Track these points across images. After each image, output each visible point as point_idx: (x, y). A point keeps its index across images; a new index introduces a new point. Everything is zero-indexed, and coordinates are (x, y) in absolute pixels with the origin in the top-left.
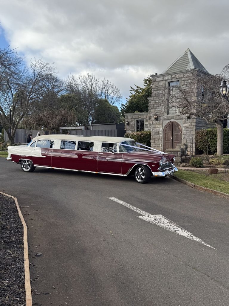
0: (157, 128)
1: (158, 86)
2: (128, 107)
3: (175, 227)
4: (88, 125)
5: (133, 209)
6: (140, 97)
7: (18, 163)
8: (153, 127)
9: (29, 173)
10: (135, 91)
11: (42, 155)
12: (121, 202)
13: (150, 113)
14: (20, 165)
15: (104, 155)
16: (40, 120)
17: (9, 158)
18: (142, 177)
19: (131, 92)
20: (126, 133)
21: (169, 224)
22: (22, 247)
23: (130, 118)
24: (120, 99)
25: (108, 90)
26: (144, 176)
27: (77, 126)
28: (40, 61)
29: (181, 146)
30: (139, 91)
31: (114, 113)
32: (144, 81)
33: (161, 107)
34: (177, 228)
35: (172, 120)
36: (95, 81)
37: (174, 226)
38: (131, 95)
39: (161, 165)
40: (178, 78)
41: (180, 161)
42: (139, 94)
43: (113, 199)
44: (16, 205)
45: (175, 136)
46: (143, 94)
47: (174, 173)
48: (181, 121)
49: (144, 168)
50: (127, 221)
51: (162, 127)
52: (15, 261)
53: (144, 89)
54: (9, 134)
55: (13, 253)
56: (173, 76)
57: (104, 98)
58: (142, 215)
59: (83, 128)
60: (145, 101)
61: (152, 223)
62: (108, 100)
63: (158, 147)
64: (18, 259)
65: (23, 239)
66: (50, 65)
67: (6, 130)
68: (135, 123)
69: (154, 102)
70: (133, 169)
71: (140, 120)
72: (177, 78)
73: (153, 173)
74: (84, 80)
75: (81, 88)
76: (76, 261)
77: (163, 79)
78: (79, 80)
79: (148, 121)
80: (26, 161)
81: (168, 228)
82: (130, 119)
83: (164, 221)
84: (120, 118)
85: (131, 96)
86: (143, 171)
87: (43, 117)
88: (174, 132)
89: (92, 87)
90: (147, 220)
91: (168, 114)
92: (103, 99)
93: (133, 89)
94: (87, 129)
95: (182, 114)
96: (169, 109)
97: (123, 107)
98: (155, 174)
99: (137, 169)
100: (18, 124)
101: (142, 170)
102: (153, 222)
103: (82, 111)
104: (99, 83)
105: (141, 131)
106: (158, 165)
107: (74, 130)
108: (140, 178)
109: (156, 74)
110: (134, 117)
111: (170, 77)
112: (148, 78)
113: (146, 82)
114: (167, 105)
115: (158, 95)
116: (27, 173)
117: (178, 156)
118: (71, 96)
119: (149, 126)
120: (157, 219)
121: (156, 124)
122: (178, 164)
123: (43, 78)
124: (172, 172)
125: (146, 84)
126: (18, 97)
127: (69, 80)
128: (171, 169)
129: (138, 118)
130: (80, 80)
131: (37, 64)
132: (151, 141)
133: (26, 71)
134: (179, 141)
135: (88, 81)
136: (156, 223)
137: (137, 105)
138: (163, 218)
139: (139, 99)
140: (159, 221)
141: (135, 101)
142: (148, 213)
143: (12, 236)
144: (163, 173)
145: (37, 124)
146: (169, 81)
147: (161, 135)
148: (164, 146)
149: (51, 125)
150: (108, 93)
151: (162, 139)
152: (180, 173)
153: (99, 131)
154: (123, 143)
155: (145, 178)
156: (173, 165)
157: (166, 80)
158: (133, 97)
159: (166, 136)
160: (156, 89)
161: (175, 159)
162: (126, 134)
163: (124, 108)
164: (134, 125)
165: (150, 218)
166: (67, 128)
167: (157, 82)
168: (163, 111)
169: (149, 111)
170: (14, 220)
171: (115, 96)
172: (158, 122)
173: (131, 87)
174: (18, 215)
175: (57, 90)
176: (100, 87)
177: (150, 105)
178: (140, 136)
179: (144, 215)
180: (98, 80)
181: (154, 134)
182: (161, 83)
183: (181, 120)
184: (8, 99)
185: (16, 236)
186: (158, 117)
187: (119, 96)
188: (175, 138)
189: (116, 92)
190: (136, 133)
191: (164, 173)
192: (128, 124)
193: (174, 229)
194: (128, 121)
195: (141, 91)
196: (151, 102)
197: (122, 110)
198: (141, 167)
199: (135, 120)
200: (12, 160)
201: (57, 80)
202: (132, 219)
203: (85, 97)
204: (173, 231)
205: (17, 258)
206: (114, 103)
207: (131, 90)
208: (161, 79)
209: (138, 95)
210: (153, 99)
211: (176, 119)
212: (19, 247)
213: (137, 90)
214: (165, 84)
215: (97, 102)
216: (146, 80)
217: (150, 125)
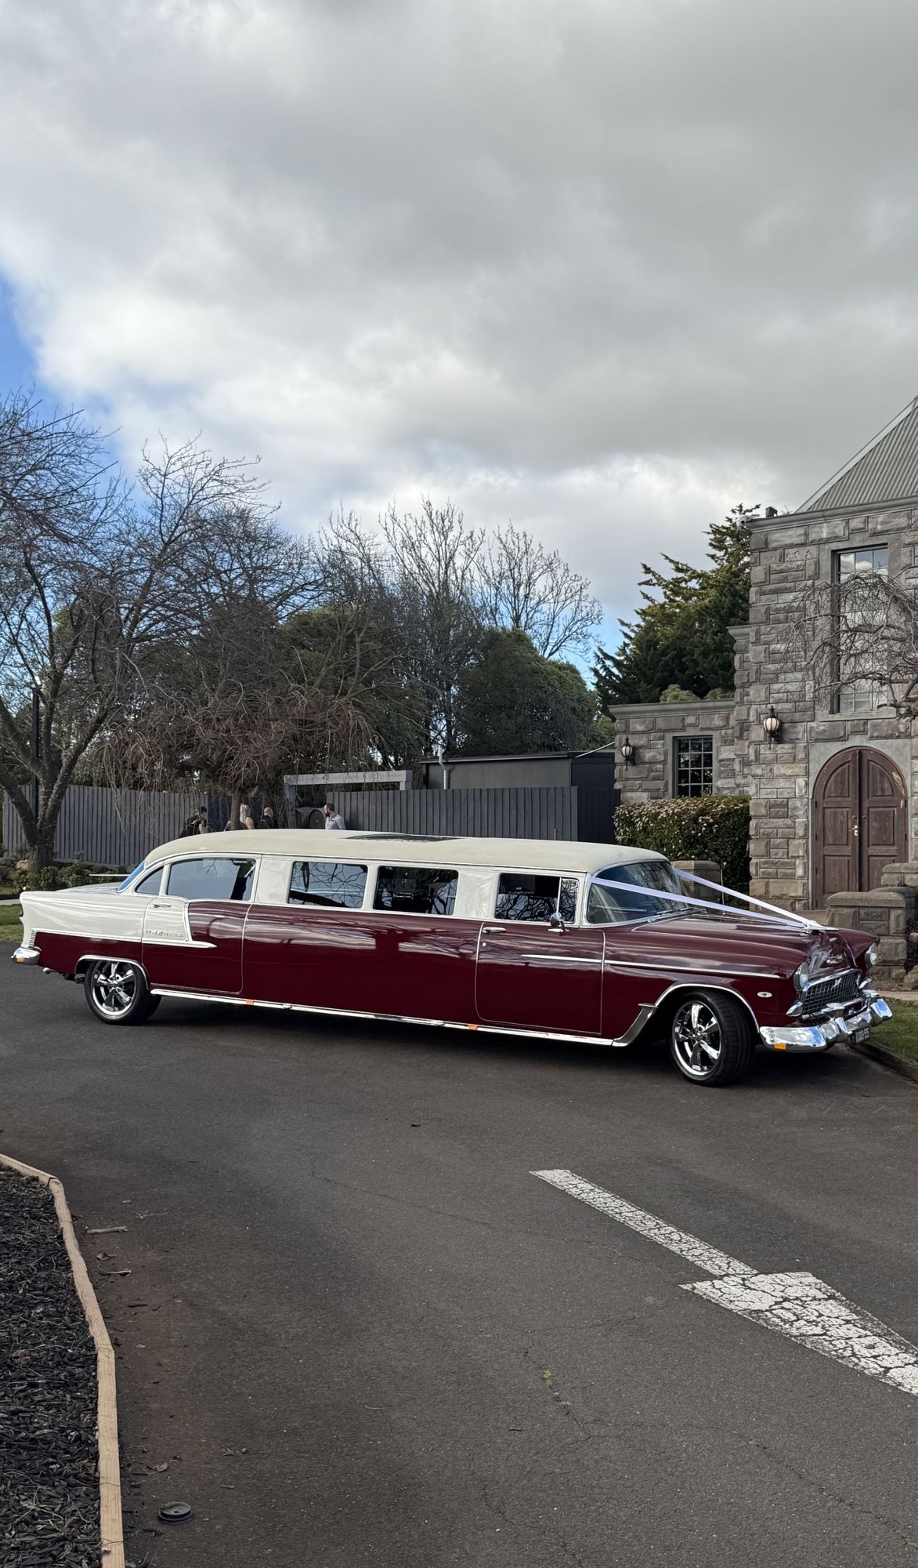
0: (782, 783)
1: (781, 572)
2: (628, 667)
3: (883, 1347)
4: (428, 765)
5: (660, 1240)
6: (689, 617)
7: (71, 978)
8: (761, 777)
9: (126, 1029)
10: (666, 586)
11: (195, 938)
12: (600, 1199)
13: (742, 703)
14: (81, 985)
15: (508, 938)
16: (188, 748)
17: (25, 952)
18: (704, 1054)
19: (646, 589)
20: (619, 803)
21: (853, 1331)
22: (91, 1471)
23: (639, 728)
24: (591, 629)
25: (529, 585)
26: (716, 1047)
27: (371, 766)
28: (192, 453)
29: (908, 877)
30: (683, 585)
31: (559, 701)
32: (712, 536)
33: (799, 675)
34: (894, 1351)
35: (857, 741)
36: (462, 539)
37: (877, 1339)
38: (645, 604)
39: (805, 990)
40: (881, 533)
41: (903, 956)
42: (687, 599)
43: (558, 1177)
44: (62, 1225)
45: (874, 824)
46: (707, 601)
47: (874, 1029)
48: (905, 746)
49: (717, 1007)
50: (630, 1314)
51: (807, 774)
52: (55, 1557)
53: (709, 577)
54: (28, 815)
55: (43, 1515)
56: (856, 523)
57: (508, 623)
58: (711, 1277)
59: (400, 776)
60: (715, 634)
61: (761, 1322)
62: (529, 632)
63: (786, 876)
64: (68, 1550)
65: (95, 1424)
66: (239, 471)
67: (11, 794)
68: (666, 754)
69: (761, 648)
70: (658, 1011)
71: (695, 739)
72: (876, 534)
73: (764, 1031)
74: (410, 538)
75: (391, 578)
76: (367, 1549)
77: (806, 535)
78: (382, 538)
79: (732, 743)
80: (114, 968)
81: (848, 1353)
82: (643, 732)
83: (827, 1313)
84: (590, 721)
85: (643, 613)
86: (714, 1021)
87: (200, 730)
88: (866, 804)
89: (447, 568)
90: (738, 1306)
91: (835, 709)
92: (504, 629)
93: (654, 574)
94: (424, 781)
95: (905, 716)
96: (839, 690)
97: (606, 668)
98: (773, 1036)
99: (681, 1009)
100: (73, 762)
101: (704, 1017)
102: (767, 1320)
103: (397, 692)
104: (483, 550)
105: (699, 795)
106: (786, 990)
107: (357, 787)
108: (694, 1056)
109: (771, 511)
110: (661, 724)
111: (838, 527)
112: (730, 520)
113: (723, 541)
114: (828, 669)
115: (782, 616)
116: (115, 1028)
117: (892, 931)
118: (345, 619)
119: (737, 767)
120: (786, 1300)
121: (776, 760)
122: (893, 975)
123: (204, 536)
124: (863, 1025)
125: (720, 549)
126: (77, 628)
127: (331, 535)
128: (857, 1007)
129: (683, 729)
130: (388, 535)
131: (173, 468)
132: (752, 847)
133: (117, 501)
134: (893, 850)
135: (430, 539)
136: (785, 1321)
137: (673, 659)
138: (820, 1295)
139: (687, 626)
140: (799, 1310)
141: (664, 634)
142: (742, 1266)
143: (41, 1408)
144: (815, 1033)
145: (169, 763)
146: (834, 546)
147: (802, 818)
148: (816, 871)
149: (241, 769)
150: (526, 596)
151: (805, 836)
152: (902, 1027)
153: (485, 795)
154: (605, 874)
155: (721, 1056)
156: (866, 987)
157: (820, 542)
158: (655, 616)
159: (829, 824)
160: (772, 587)
161: (873, 957)
162: (619, 811)
163: (612, 674)
164: (664, 762)
165: (749, 1296)
166: (319, 779)
167: (775, 549)
168: (809, 696)
169: (738, 691)
170: (49, 1316)
171: (568, 612)
172: (783, 749)
173: (645, 566)
174: (71, 1282)
175: (272, 590)
176: (489, 571)
177: (742, 662)
178: (695, 820)
179: (721, 1278)
180: (477, 534)
181: (763, 811)
182: (796, 557)
183: (900, 741)
184: (23, 638)
185: (58, 1407)
186: (786, 725)
187: (584, 614)
188: (873, 833)
189: (569, 595)
190: (672, 806)
191: (821, 1029)
192: (632, 759)
193: (875, 1357)
194: (631, 742)
195: (694, 584)
196: (745, 650)
197: (603, 682)
198: (699, 999)
199: (669, 736)
200: (40, 961)
201: (270, 542)
202: (660, 1302)
203: (413, 621)
204: (873, 1368)
205: (64, 1539)
206: (558, 647)
207: (647, 583)
208: (793, 535)
209: (678, 606)
210: (758, 633)
211: (877, 738)
212: (75, 1476)
213: (677, 581)
214: (818, 563)
215: (472, 643)
216: (720, 533)
217: (746, 763)
